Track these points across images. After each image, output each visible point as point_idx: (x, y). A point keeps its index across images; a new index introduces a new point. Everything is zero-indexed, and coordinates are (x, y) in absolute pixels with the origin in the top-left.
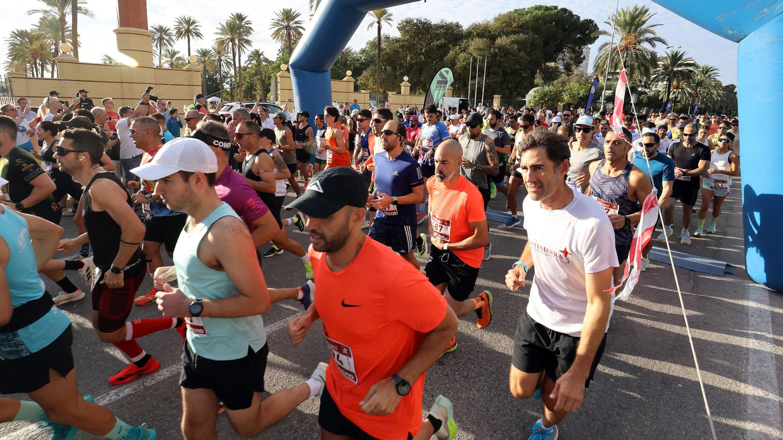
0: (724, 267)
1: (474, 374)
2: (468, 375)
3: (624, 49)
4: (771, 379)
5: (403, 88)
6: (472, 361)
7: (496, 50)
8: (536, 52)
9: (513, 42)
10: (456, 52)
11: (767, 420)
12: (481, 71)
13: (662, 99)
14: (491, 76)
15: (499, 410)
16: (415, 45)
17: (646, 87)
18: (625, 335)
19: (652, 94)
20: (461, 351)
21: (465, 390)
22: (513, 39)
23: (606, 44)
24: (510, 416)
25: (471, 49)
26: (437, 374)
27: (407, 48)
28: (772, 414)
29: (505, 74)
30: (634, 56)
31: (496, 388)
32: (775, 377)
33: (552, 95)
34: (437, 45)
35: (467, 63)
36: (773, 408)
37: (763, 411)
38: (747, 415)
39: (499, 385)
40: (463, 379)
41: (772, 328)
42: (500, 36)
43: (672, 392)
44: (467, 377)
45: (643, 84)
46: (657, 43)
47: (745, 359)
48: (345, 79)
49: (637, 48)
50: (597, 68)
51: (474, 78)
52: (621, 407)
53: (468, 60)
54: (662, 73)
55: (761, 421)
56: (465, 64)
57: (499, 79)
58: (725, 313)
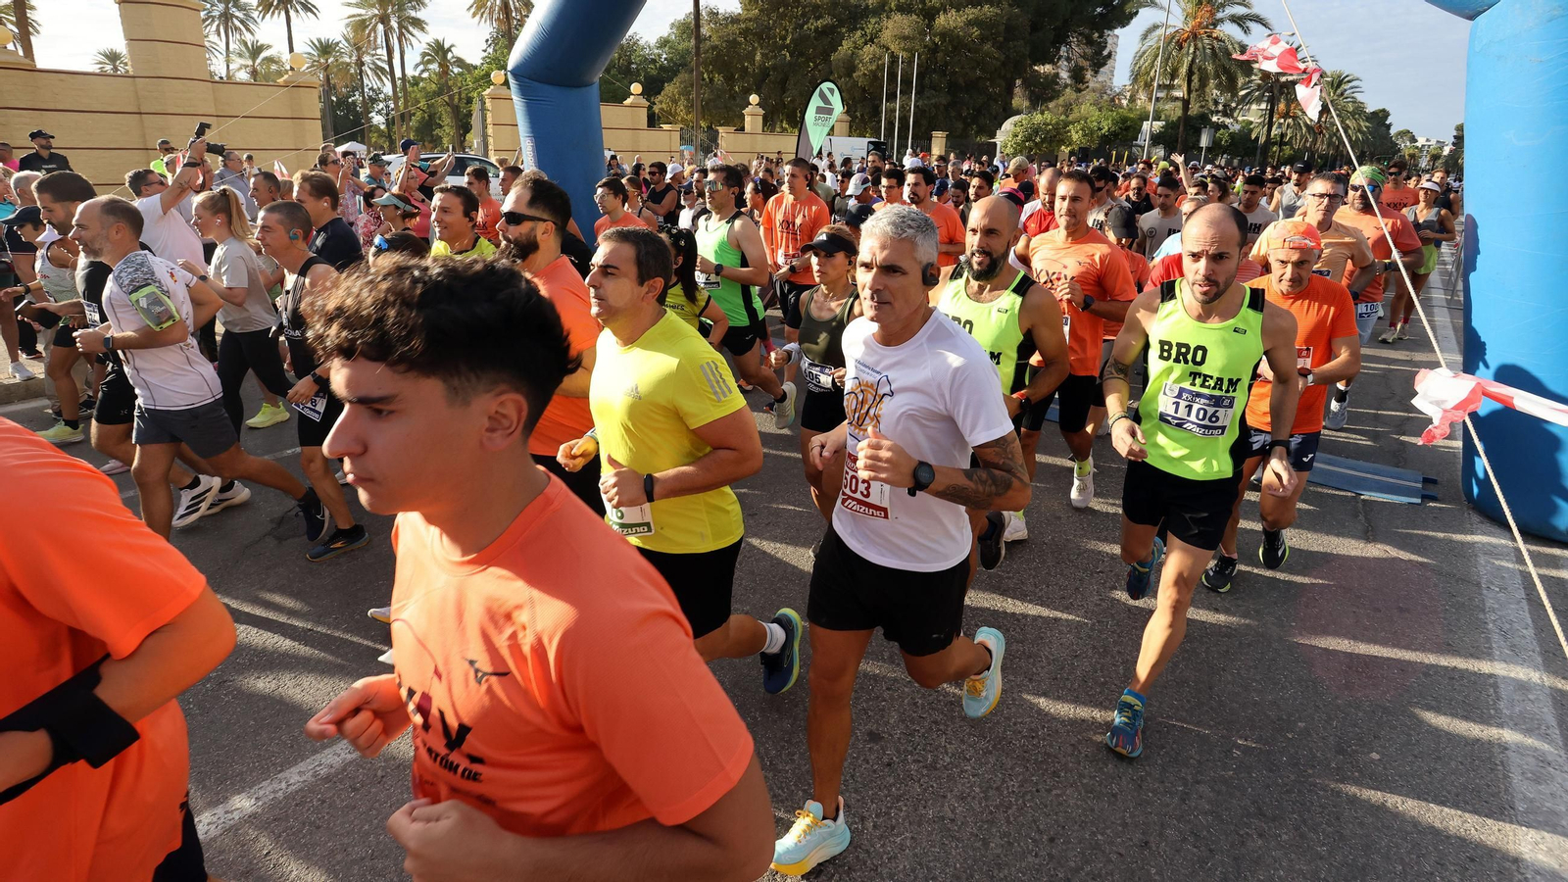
0: (1420, 485)
1: (947, 759)
2: (935, 762)
3: (1188, 37)
4: (1548, 728)
5: (748, 119)
6: (942, 727)
7: (937, 40)
8: (1016, 43)
9: (970, 23)
10: (855, 43)
11: (1557, 825)
12: (907, 82)
13: (1257, 138)
14: (928, 93)
15: (1009, 842)
16: (770, 29)
17: (1225, 114)
18: (1249, 645)
19: (1237, 127)
20: (915, 704)
21: (932, 798)
22: (971, 17)
23: (1155, 27)
24: (1036, 856)
25: (886, 36)
26: (868, 763)
27: (755, 34)
28: (1564, 809)
29: (953, 88)
30: (1208, 51)
31: (997, 789)
32: (1553, 722)
33: (1048, 132)
34: (817, 28)
35: (878, 65)
36: (1563, 795)
37: (1547, 804)
38: (1516, 816)
39: (1004, 781)
40: (925, 772)
41: (1530, 613)
42: (945, 11)
43: (1360, 771)
44: (933, 767)
45: (1220, 107)
46: (1252, 25)
47: (1490, 685)
48: (628, 101)
49: (1214, 35)
50: (1136, 77)
51: (892, 97)
52: (1265, 816)
53: (880, 59)
54: (1259, 86)
55: (1547, 828)
56: (874, 67)
57: (944, 100)
58: (1435, 585)
